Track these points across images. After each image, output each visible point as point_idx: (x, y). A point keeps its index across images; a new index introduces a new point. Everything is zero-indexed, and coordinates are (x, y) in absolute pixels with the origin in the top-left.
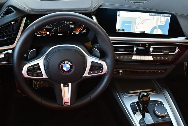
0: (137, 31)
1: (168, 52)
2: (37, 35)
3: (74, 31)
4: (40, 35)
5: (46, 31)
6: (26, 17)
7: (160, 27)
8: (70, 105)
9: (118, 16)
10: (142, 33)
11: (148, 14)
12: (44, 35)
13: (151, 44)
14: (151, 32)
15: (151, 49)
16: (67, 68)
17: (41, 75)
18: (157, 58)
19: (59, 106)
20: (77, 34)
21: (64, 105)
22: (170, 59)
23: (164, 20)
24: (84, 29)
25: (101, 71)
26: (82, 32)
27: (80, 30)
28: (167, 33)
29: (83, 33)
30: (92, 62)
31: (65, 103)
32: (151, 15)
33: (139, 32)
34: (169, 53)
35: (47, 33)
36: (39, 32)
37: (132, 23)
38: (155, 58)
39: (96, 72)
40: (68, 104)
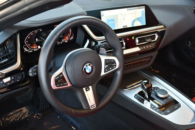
0: (121, 27)
1: (150, 40)
2: (28, 51)
3: (63, 40)
4: (31, 51)
5: (36, 46)
6: (19, 34)
7: (138, 19)
8: (96, 107)
9: (102, 16)
10: (125, 27)
11: (126, 9)
12: (35, 50)
13: (136, 35)
14: (132, 25)
15: (137, 41)
16: (89, 70)
17: (66, 84)
18: (143, 48)
19: (87, 111)
20: (66, 42)
21: (91, 109)
22: (153, 46)
23: (140, 12)
24: (71, 36)
25: (114, 67)
26: (70, 39)
27: (68, 38)
28: (145, 24)
29: (72, 39)
31: (91, 106)
32: (130, 10)
34: (152, 41)
35: (38, 47)
36: (30, 48)
37: (115, 20)
38: (141, 48)
39: (111, 69)
40: (94, 107)
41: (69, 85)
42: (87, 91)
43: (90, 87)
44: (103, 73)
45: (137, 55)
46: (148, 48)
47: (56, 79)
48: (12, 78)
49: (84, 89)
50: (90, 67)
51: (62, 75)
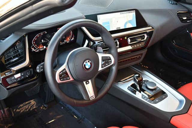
1: (140, 39)
2: (35, 51)
3: (65, 41)
4: (38, 51)
5: (42, 46)
6: (27, 36)
7: (130, 22)
8: (95, 98)
9: (99, 19)
10: (119, 29)
11: (119, 13)
12: (41, 50)
13: (128, 36)
14: (124, 27)
15: (129, 40)
16: (89, 66)
17: (69, 78)
18: (134, 46)
19: (87, 101)
20: (68, 42)
21: (91, 99)
22: (143, 45)
23: (132, 16)
24: (72, 37)
25: (110, 63)
26: (71, 40)
27: (69, 39)
28: (135, 26)
29: (73, 40)
30: (102, 57)
31: (91, 97)
32: (122, 14)
33: (116, 29)
34: (142, 40)
36: (37, 48)
37: (110, 23)
39: (107, 64)
41: (71, 79)
42: (87, 84)
43: (90, 81)
44: (100, 69)
45: (129, 52)
46: (138, 47)
47: (60, 74)
48: (22, 74)
49: (84, 82)
50: (89, 64)
51: (65, 71)
